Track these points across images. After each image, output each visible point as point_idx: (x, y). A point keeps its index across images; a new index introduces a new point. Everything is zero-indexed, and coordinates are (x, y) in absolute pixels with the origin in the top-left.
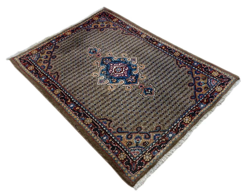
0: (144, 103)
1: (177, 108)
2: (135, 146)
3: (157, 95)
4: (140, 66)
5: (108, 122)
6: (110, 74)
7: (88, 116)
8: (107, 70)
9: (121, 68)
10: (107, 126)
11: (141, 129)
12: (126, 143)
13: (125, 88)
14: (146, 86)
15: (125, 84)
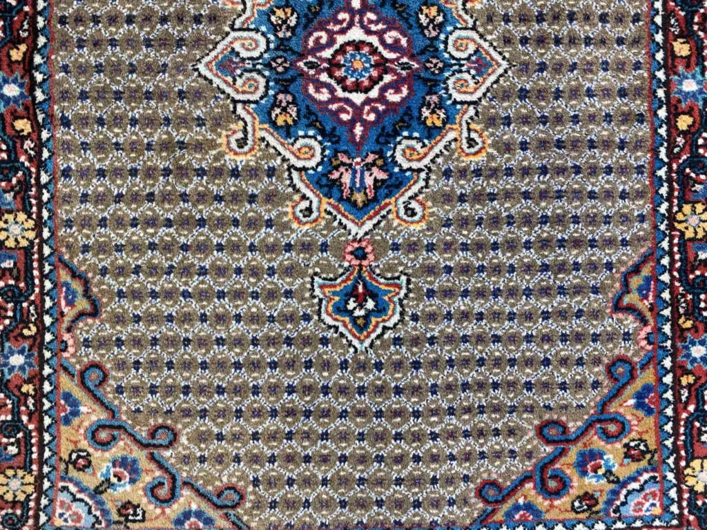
0: (289, 341)
1: (380, 482)
2: (92, 487)
3: (378, 356)
4: (469, 130)
5: (82, 304)
6: (302, 56)
7: (34, 201)
8: (310, 21)
9: (376, 66)
10: (67, 319)
11: (170, 445)
12: (71, 447)
13: (290, 198)
14: (378, 271)
15: (309, 178)
